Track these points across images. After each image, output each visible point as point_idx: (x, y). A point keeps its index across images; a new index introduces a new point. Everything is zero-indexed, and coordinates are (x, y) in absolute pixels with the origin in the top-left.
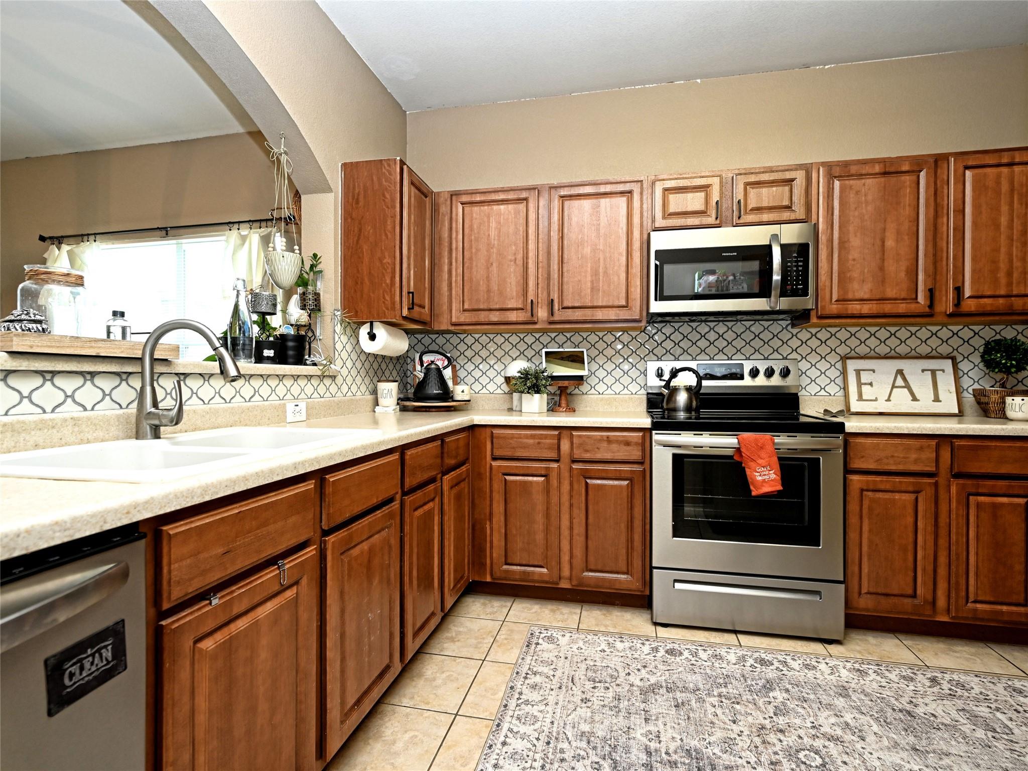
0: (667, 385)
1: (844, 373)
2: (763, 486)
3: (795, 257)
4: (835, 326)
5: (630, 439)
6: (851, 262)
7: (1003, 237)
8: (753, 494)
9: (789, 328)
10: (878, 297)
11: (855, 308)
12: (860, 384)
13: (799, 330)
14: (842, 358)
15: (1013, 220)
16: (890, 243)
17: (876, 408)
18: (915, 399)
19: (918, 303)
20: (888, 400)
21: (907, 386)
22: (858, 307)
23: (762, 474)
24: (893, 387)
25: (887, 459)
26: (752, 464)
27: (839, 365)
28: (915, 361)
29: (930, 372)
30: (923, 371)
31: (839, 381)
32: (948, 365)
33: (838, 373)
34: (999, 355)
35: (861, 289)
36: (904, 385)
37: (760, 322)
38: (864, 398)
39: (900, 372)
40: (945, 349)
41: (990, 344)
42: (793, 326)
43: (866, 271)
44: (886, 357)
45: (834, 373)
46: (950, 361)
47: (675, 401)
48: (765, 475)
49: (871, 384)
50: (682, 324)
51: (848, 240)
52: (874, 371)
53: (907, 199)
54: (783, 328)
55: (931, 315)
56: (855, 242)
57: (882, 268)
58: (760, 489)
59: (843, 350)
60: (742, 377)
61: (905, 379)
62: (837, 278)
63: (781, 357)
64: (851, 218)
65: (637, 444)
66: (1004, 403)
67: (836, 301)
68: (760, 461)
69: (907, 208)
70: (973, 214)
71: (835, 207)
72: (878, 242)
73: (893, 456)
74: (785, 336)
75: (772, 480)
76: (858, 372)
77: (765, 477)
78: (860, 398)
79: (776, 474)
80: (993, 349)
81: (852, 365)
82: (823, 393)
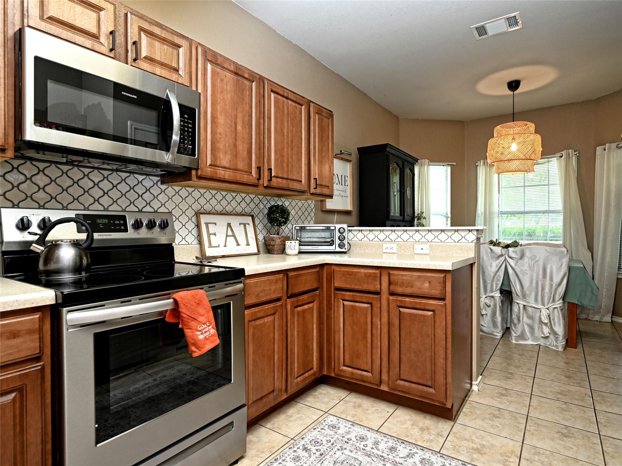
0: (41, 241)
1: (198, 226)
2: (206, 344)
3: (186, 118)
4: (192, 187)
5: (18, 328)
6: (219, 135)
7: (285, 142)
8: (195, 355)
9: (159, 183)
10: (233, 167)
11: (222, 173)
12: (209, 235)
13: (167, 187)
14: (196, 213)
15: (288, 133)
16: (239, 128)
17: (219, 253)
18: (238, 245)
19: (252, 176)
20: (225, 246)
21: (234, 236)
22: (223, 172)
23: (204, 331)
24: (227, 236)
25: (261, 293)
26: (193, 324)
27: (194, 219)
28: (235, 217)
29: (243, 225)
30: (240, 224)
31: (195, 232)
32: (249, 220)
33: (193, 226)
34: (278, 215)
35: (225, 160)
36: (232, 234)
37: (135, 175)
38: (212, 245)
39: (229, 225)
40: (248, 210)
41: (273, 208)
42: (163, 183)
43: (227, 145)
44: (221, 214)
45: (191, 225)
46: (251, 218)
47: (58, 260)
48: (206, 332)
49: (215, 234)
50: (48, 164)
51: (217, 117)
52: (215, 224)
53: (247, 99)
54: (154, 184)
55: (256, 186)
56: (221, 120)
57: (235, 146)
58: (204, 347)
59: (196, 207)
60: (126, 230)
61: (232, 230)
62: (210, 146)
63: (137, 210)
64: (218, 99)
65: (30, 332)
66: (285, 245)
67: (210, 165)
68: (201, 319)
69: (247, 105)
70: (275, 123)
71: (208, 86)
72: (233, 125)
73: (264, 290)
74: (155, 191)
75: (212, 336)
76: (207, 224)
77: (205, 335)
78: (210, 246)
79: (214, 328)
80: (274, 211)
81: (204, 219)
82: (184, 242)
